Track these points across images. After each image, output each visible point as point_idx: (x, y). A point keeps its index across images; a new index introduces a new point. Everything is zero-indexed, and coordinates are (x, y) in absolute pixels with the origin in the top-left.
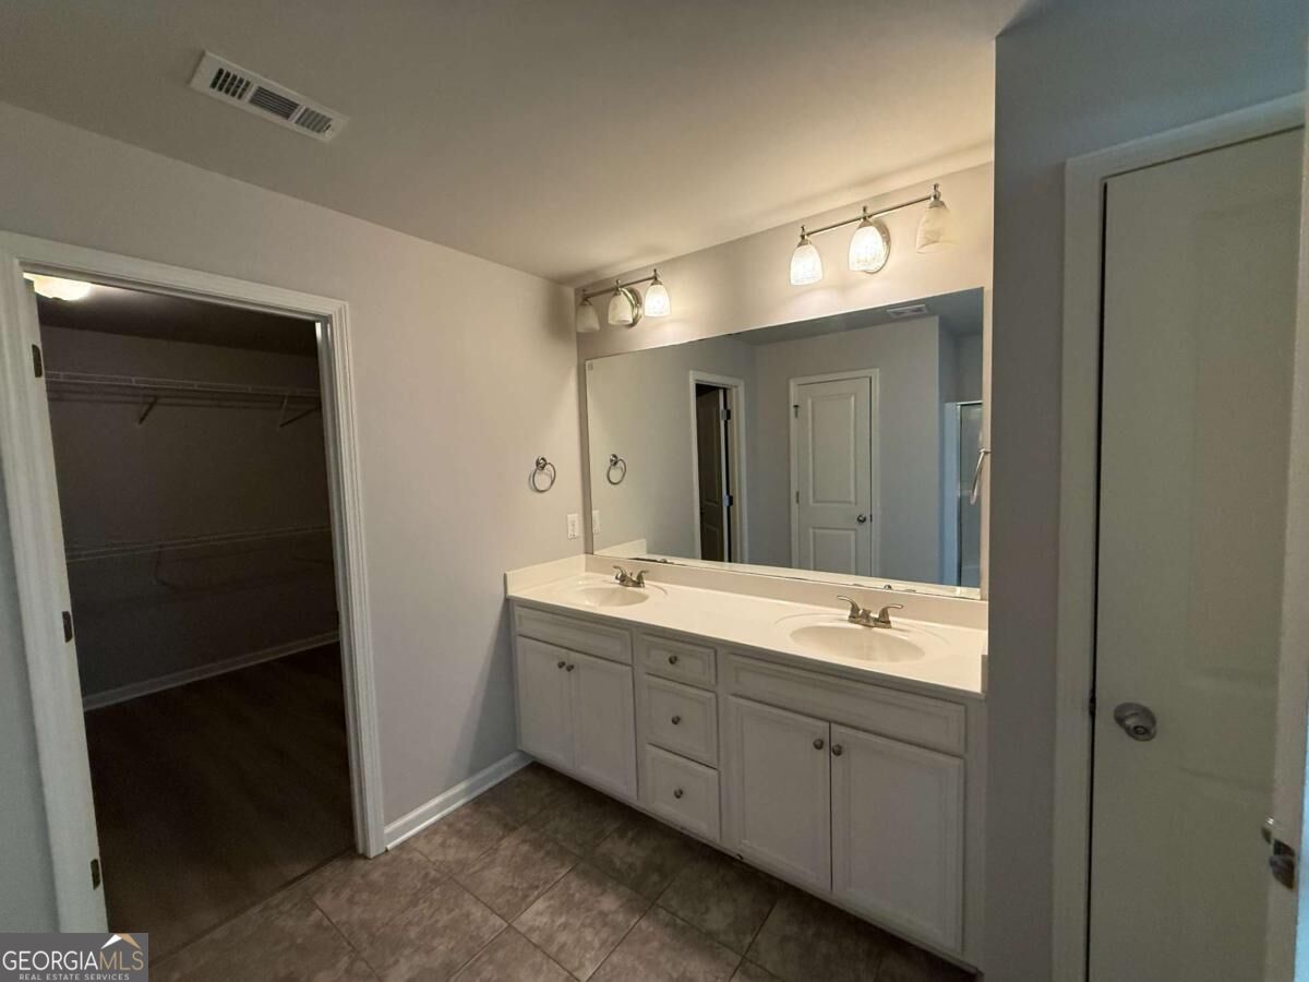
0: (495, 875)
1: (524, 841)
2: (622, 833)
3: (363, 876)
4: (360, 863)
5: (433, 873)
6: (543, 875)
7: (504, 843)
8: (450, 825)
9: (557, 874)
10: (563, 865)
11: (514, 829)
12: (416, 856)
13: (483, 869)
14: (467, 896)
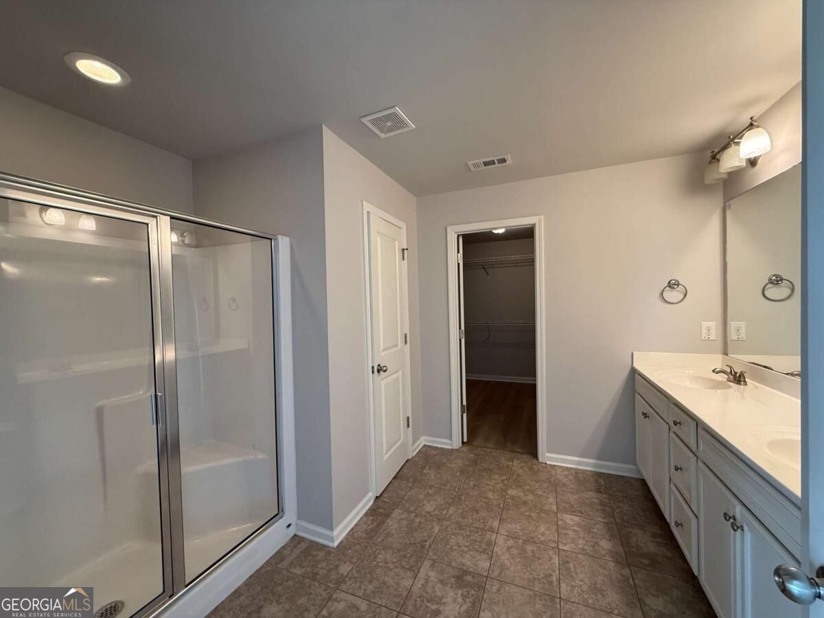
0: (573, 498)
1: (598, 499)
2: (654, 536)
3: (532, 464)
4: (535, 460)
5: (552, 480)
6: (590, 513)
7: (590, 493)
8: (576, 473)
9: (597, 517)
10: (604, 518)
11: (601, 492)
12: (553, 472)
13: (570, 492)
14: (555, 494)
